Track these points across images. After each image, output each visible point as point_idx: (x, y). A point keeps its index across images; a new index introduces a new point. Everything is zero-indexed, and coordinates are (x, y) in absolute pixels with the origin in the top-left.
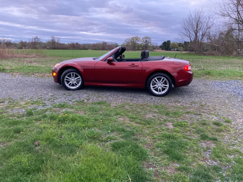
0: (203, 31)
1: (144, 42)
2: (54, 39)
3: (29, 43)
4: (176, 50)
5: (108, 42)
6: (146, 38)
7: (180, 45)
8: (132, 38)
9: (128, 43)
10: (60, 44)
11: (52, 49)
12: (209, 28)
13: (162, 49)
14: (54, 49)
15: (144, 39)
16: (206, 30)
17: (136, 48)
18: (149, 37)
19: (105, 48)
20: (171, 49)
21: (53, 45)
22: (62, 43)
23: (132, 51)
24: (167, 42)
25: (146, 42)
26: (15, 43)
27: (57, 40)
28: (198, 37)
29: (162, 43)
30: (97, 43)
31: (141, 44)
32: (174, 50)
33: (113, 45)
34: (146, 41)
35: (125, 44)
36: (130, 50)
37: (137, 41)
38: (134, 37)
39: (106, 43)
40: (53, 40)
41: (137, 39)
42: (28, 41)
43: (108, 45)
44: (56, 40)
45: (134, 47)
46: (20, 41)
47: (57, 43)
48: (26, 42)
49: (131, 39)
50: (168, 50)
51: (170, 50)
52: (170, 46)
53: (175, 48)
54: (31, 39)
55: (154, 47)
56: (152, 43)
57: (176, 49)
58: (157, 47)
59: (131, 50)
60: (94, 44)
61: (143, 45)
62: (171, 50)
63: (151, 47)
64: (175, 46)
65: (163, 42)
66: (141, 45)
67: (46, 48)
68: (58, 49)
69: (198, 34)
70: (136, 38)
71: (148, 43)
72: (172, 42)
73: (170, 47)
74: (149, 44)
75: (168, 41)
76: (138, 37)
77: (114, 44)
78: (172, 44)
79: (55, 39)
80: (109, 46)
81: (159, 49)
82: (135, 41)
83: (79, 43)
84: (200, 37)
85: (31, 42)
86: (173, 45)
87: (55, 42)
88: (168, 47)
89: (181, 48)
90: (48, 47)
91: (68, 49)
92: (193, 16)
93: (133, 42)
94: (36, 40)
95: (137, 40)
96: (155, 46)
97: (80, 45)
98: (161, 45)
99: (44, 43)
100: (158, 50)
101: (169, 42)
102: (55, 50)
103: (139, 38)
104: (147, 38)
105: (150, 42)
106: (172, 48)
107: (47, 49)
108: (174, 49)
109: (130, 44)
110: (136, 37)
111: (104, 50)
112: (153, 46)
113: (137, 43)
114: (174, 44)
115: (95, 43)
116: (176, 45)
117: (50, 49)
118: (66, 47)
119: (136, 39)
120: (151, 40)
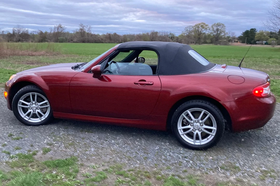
1: (214, 30)
2: (83, 28)
3: (50, 34)
4: (266, 44)
5: (160, 32)
6: (217, 24)
7: (271, 35)
8: (196, 25)
9: (190, 32)
10: (92, 35)
11: (81, 43)
13: (243, 42)
14: (84, 42)
15: (214, 27)
17: (202, 41)
18: (223, 23)
20: (257, 42)
21: (83, 37)
22: (94, 34)
23: (195, 45)
24: (250, 31)
25: (218, 32)
26: (34, 34)
27: (88, 29)
29: (242, 33)
30: (144, 33)
31: (209, 33)
32: (262, 44)
33: (168, 36)
34: (218, 30)
35: (184, 34)
36: (191, 43)
37: (203, 30)
38: (199, 24)
39: (157, 33)
40: (81, 29)
41: (203, 26)
42: (49, 31)
43: (160, 36)
44: (86, 30)
45: (199, 38)
46: (39, 32)
47: (88, 33)
48: (46, 33)
49: (194, 26)
50: (251, 43)
51: (255, 43)
52: (256, 37)
53: (263, 40)
54: (53, 29)
55: (230, 39)
56: (227, 33)
57: (264, 42)
58: (234, 38)
59: (194, 43)
60: (140, 34)
61: (212, 35)
62: (256, 44)
63: (225, 38)
64: (263, 38)
65: (244, 31)
66: (209, 35)
67: (72, 40)
68: (89, 42)
70: (202, 24)
71: (221, 33)
72: (260, 31)
73: (256, 39)
74: (223, 34)
75: (252, 29)
76: (204, 24)
77: (169, 34)
79: (85, 28)
81: (237, 42)
82: (200, 30)
83: (117, 34)
85: (52, 32)
86: (259, 35)
87: (84, 32)
88: (252, 39)
89: (273, 40)
90: (75, 40)
91: (102, 43)
93: (197, 32)
94: (60, 31)
95: (203, 28)
96: (231, 37)
97: (119, 36)
98: (241, 35)
99: (71, 34)
100: (236, 44)
102: (85, 44)
103: (207, 25)
104: (218, 25)
105: (224, 32)
106: (258, 41)
107: (74, 42)
108: (261, 42)
109: (193, 34)
110: (202, 23)
112: (229, 37)
113: (204, 32)
114: (262, 34)
115: (141, 33)
116: (264, 36)
117: (77, 42)
118: (100, 39)
119: (202, 26)
120: (225, 29)
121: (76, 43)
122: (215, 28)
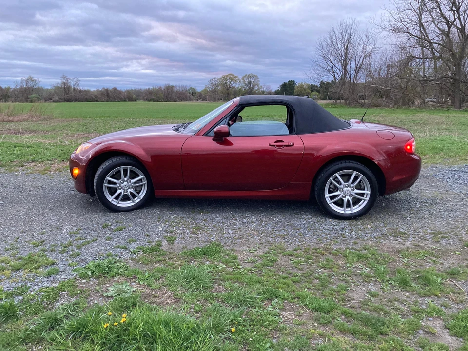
0: (357, 62)
1: (245, 84)
2: (67, 81)
3: (15, 90)
5: (176, 86)
6: (248, 76)
7: (312, 88)
8: (223, 77)
9: (216, 86)
10: (81, 91)
11: (64, 102)
12: (369, 55)
14: (69, 101)
15: (245, 79)
16: (363, 59)
19: (170, 98)
21: (67, 94)
24: (289, 84)
25: (250, 85)
27: (74, 83)
28: (349, 73)
29: (279, 86)
30: (154, 87)
31: (240, 87)
33: (187, 91)
34: (250, 83)
35: (209, 88)
36: (219, 100)
37: (232, 83)
38: (227, 76)
39: (172, 87)
40: (65, 84)
41: (232, 78)
42: (13, 87)
44: (72, 84)
45: (228, 94)
47: (75, 89)
48: (8, 89)
49: (221, 78)
52: (295, 90)
54: (19, 83)
56: (261, 87)
58: (270, 92)
59: (222, 100)
60: (149, 89)
61: (243, 89)
64: (303, 91)
65: (281, 84)
66: (240, 90)
67: (51, 99)
68: (76, 100)
69: (348, 67)
70: (231, 76)
71: (254, 86)
72: (299, 84)
74: (256, 88)
75: (289, 81)
76: (233, 75)
77: (189, 88)
78: (298, 87)
79: (69, 81)
80: (178, 92)
82: (228, 83)
83: (118, 89)
84: (352, 72)
85: (18, 87)
86: (299, 89)
87: (69, 87)
88: (291, 93)
89: (315, 94)
90: (56, 98)
91: (97, 101)
92: (337, 33)
93: (224, 85)
94: (31, 84)
95: (232, 80)
96: (266, 91)
97: (120, 92)
98: (278, 89)
99: (48, 89)
101: (291, 83)
102: (71, 103)
103: (236, 77)
104: (250, 76)
105: (258, 85)
107: (54, 101)
109: (220, 88)
110: (231, 74)
111: (168, 101)
113: (233, 85)
114: (301, 87)
115: (151, 87)
116: (305, 90)
117: (60, 102)
118: (93, 96)
119: (230, 78)
120: (258, 81)
121: (58, 103)
122: (247, 81)
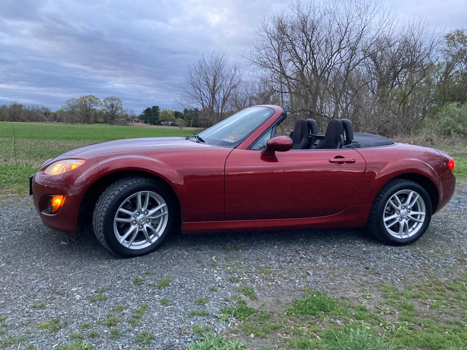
0: (225, 92)
1: (107, 106)
4: (172, 125)
7: (177, 115)
8: (82, 98)
9: (74, 108)
13: (146, 122)
15: (107, 101)
17: (92, 119)
19: (18, 117)
20: (162, 123)
23: (83, 125)
24: (152, 110)
25: (113, 108)
28: (218, 102)
29: (142, 111)
31: (101, 110)
32: (168, 125)
33: (39, 111)
34: (112, 106)
35: (65, 108)
36: (77, 122)
37: (92, 104)
38: (87, 97)
39: (20, 106)
41: (92, 100)
45: (88, 116)
49: (80, 100)
50: (155, 124)
51: (159, 124)
52: (159, 116)
53: (168, 120)
55: (128, 117)
56: (124, 110)
57: (170, 123)
58: (134, 117)
59: (80, 122)
61: (105, 112)
62: (161, 125)
63: (122, 117)
64: (168, 117)
65: (145, 109)
66: (101, 113)
69: (217, 97)
70: (91, 98)
71: (117, 109)
72: (162, 110)
73: (160, 119)
74: (120, 112)
75: (153, 107)
76: (94, 97)
77: (40, 108)
78: (162, 113)
80: (27, 112)
81: (138, 122)
82: (88, 105)
86: (164, 115)
88: (155, 119)
89: (179, 121)
93: (83, 107)
95: (92, 102)
96: (130, 115)
98: (142, 113)
100: (137, 124)
101: (156, 108)
103: (97, 99)
104: (112, 99)
105: (121, 108)
106: (163, 121)
108: (166, 123)
109: (78, 109)
110: (91, 96)
111: (15, 121)
112: (127, 116)
113: (94, 108)
114: (166, 113)
116: (169, 116)
119: (90, 100)
120: (122, 105)
122: (109, 104)
